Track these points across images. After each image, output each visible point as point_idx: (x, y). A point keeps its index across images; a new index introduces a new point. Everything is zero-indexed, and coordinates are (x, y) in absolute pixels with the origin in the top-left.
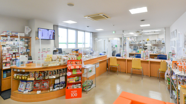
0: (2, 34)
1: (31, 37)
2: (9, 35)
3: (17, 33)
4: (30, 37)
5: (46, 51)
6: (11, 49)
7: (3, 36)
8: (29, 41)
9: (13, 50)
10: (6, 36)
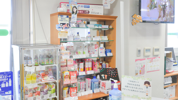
0: (60, 10)
1: (116, 17)
2: (75, 10)
3: (87, 5)
4: (112, 15)
5: (151, 57)
6: (75, 48)
7: (61, 14)
8: (111, 27)
9: (78, 51)
10: (68, 14)
